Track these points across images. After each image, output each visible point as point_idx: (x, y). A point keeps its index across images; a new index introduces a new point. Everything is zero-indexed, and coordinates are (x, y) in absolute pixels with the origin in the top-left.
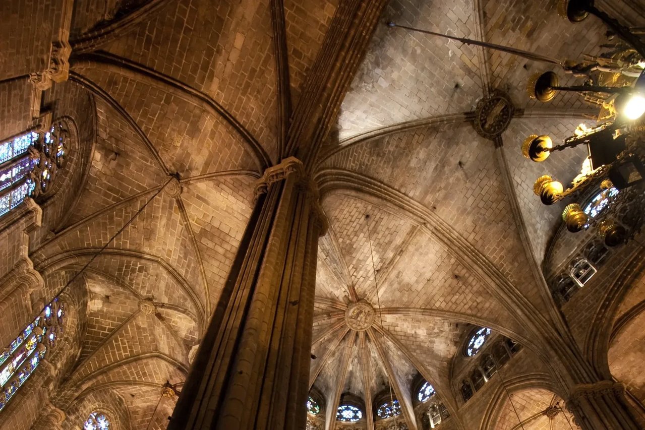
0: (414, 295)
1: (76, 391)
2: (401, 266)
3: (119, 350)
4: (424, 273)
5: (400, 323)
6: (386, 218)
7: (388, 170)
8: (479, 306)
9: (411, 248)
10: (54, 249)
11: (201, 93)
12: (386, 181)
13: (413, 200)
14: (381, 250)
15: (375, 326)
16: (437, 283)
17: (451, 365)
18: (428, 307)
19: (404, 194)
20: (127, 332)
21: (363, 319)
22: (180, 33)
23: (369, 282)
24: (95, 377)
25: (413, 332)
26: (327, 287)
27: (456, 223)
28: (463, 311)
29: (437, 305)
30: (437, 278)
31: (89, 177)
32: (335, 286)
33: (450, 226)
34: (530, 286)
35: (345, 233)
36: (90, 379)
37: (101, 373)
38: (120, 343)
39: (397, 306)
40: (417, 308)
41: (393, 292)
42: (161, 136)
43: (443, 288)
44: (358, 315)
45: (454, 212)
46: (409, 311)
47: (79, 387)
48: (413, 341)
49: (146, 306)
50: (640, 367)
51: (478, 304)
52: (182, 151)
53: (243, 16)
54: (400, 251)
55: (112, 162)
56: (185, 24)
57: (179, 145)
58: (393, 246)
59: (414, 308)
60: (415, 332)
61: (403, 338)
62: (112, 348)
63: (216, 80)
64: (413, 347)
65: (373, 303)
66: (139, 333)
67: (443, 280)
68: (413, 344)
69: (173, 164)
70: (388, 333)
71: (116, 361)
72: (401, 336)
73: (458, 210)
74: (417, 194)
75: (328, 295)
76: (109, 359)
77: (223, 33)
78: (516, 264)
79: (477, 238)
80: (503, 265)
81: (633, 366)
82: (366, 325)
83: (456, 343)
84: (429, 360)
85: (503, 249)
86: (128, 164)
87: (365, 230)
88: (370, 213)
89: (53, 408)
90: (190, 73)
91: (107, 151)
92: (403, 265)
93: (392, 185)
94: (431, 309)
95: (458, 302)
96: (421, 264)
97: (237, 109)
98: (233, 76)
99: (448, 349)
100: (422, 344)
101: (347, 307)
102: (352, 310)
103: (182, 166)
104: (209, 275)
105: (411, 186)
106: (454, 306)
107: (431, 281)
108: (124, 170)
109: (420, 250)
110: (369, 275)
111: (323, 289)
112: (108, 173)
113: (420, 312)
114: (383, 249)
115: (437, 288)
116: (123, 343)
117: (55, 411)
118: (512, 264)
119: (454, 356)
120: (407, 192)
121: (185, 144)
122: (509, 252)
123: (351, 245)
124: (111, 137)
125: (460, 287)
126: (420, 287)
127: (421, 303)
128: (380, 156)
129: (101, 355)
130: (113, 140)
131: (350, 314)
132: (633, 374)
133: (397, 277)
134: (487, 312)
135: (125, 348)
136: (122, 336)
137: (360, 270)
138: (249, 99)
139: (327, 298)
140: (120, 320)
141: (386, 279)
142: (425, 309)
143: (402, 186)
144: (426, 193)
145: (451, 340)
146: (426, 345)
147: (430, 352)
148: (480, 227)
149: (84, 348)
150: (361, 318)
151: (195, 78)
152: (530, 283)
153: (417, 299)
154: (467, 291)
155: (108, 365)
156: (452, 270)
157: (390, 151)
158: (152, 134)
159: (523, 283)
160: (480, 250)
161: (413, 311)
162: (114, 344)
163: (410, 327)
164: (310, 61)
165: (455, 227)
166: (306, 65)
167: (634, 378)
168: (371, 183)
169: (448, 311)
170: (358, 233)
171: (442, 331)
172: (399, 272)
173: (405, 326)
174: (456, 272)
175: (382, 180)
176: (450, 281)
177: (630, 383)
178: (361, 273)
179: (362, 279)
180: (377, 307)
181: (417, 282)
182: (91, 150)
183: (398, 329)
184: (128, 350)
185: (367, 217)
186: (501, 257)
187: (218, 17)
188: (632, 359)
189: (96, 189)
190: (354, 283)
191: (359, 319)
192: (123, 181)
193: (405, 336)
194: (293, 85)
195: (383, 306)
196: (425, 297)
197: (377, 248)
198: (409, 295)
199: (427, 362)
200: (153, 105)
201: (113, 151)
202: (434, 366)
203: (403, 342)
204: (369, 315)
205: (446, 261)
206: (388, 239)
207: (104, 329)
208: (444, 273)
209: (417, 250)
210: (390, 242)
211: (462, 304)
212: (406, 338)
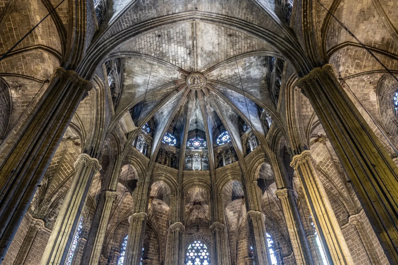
0: (217, 55)
1: (48, 204)
2: (200, 45)
3: (66, 170)
4: (214, 42)
5: (223, 72)
6: (171, 30)
7: (153, 11)
8: (251, 45)
9: (199, 33)
10: (5, 146)
11: (36, 45)
12: (156, 16)
13: (180, 13)
14: (182, 44)
15: (208, 82)
16: (224, 43)
17: (267, 80)
18: (228, 57)
19: (173, 14)
20: (66, 159)
21: (199, 82)
22: (13, 32)
23: (188, 62)
24: (57, 191)
25: (233, 73)
26: (167, 76)
27: (211, 9)
28: (246, 51)
29: (232, 54)
30: (222, 41)
31: (13, 103)
32: (172, 73)
33: (209, 13)
34: (267, 22)
35: (152, 50)
36: (55, 194)
37: (60, 188)
38: (65, 166)
39: (213, 65)
40: (223, 61)
41: (205, 59)
42: (30, 71)
43: (228, 44)
44: (194, 81)
45: (207, 5)
46: (220, 65)
47: (49, 201)
48: (236, 79)
49: (68, 143)
50: (373, 30)
51: (250, 44)
52: (43, 71)
53: (34, 9)
54: (194, 38)
55: (19, 91)
56: (13, 28)
57: (40, 69)
58: (188, 38)
59: (222, 62)
60: (235, 72)
61: (228, 80)
62: (62, 171)
63: (39, 37)
64: (237, 82)
65: (200, 70)
66: (73, 156)
67: (226, 40)
68: (236, 81)
69: (43, 77)
70: (217, 82)
71: (66, 177)
72: (227, 79)
73: (208, 3)
74: (181, 9)
75: (170, 81)
76: (62, 177)
77: (31, 19)
78: (254, 13)
79: (227, 11)
80: (248, 17)
81: (368, 31)
82: (202, 84)
83: (265, 65)
84: (250, 85)
85: (243, 9)
86: (26, 88)
87: (163, 42)
88: (160, 33)
89: (36, 220)
90: (26, 42)
91: (15, 88)
92: (201, 44)
93: (162, 15)
94: (231, 58)
95: (240, 48)
96: (209, 38)
97: (51, 44)
98: (43, 32)
99: (261, 71)
100: (242, 77)
101: (186, 80)
102: (189, 81)
103: (47, 76)
104: (81, 117)
105: (174, 8)
106: (240, 51)
107: (220, 44)
108: (26, 91)
109: (204, 32)
110: (185, 58)
111: (166, 79)
112: (20, 96)
113: (225, 63)
114: (183, 43)
115: (226, 46)
116: (67, 166)
117: (38, 221)
118: (252, 14)
119: (267, 74)
120: (174, 12)
121: (43, 67)
122: (247, 9)
123: (162, 53)
124: (13, 82)
125: (236, 40)
126: (217, 50)
127: (223, 57)
128: (143, 10)
129: (58, 177)
130: (15, 82)
131: (190, 83)
132: (371, 36)
133: (202, 51)
134: (256, 46)
135: (69, 168)
136: (64, 162)
137: (178, 59)
138: (53, 38)
139: (170, 82)
140: (61, 155)
141: (197, 55)
142: (227, 59)
143: (168, 12)
144: (186, 5)
145: (261, 65)
146: (245, 77)
147: (250, 79)
148: (225, 5)
149: (49, 178)
150: (197, 82)
151: (30, 42)
152: (266, 20)
153: (220, 56)
154: (240, 39)
155: (63, 181)
156: (226, 33)
157: (148, 4)
158: (26, 73)
159: (263, 22)
160: (232, 16)
161: (222, 64)
162: (62, 168)
163: (230, 71)
164: (67, 8)
165: (213, 12)
166: (66, 12)
167: (374, 38)
168: (145, 24)
169: (239, 55)
170: (161, 46)
171: (252, 63)
172: (201, 48)
173: (227, 72)
174: (228, 33)
175: (153, 18)
176: (229, 39)
177: (373, 43)
178: (180, 60)
179: (183, 63)
180: (203, 71)
181: (213, 48)
182: (8, 92)
183: (223, 76)
184: (71, 168)
185: (159, 36)
186: (245, 14)
187: (25, 16)
188: (364, 27)
189: (18, 106)
190: (180, 67)
191: (196, 83)
192: (27, 96)
193: (229, 78)
194: (64, 23)
195: (206, 69)
196: (223, 53)
197: (179, 44)
198: (215, 56)
199: (249, 87)
200: (18, 63)
201: (18, 87)
202: (255, 87)
203: (229, 82)
204: (200, 78)
205: (220, 30)
206: (181, 37)
207: (55, 163)
208: (223, 37)
209: (202, 32)
210: (184, 38)
211: (243, 48)
212: (230, 79)
